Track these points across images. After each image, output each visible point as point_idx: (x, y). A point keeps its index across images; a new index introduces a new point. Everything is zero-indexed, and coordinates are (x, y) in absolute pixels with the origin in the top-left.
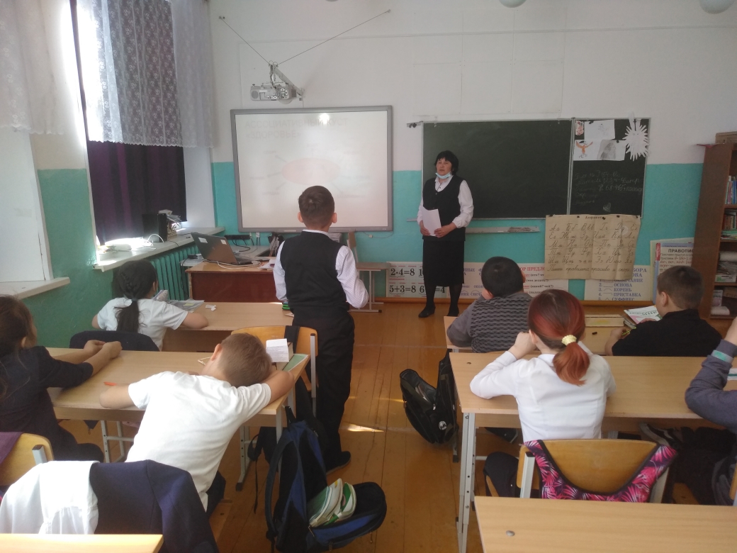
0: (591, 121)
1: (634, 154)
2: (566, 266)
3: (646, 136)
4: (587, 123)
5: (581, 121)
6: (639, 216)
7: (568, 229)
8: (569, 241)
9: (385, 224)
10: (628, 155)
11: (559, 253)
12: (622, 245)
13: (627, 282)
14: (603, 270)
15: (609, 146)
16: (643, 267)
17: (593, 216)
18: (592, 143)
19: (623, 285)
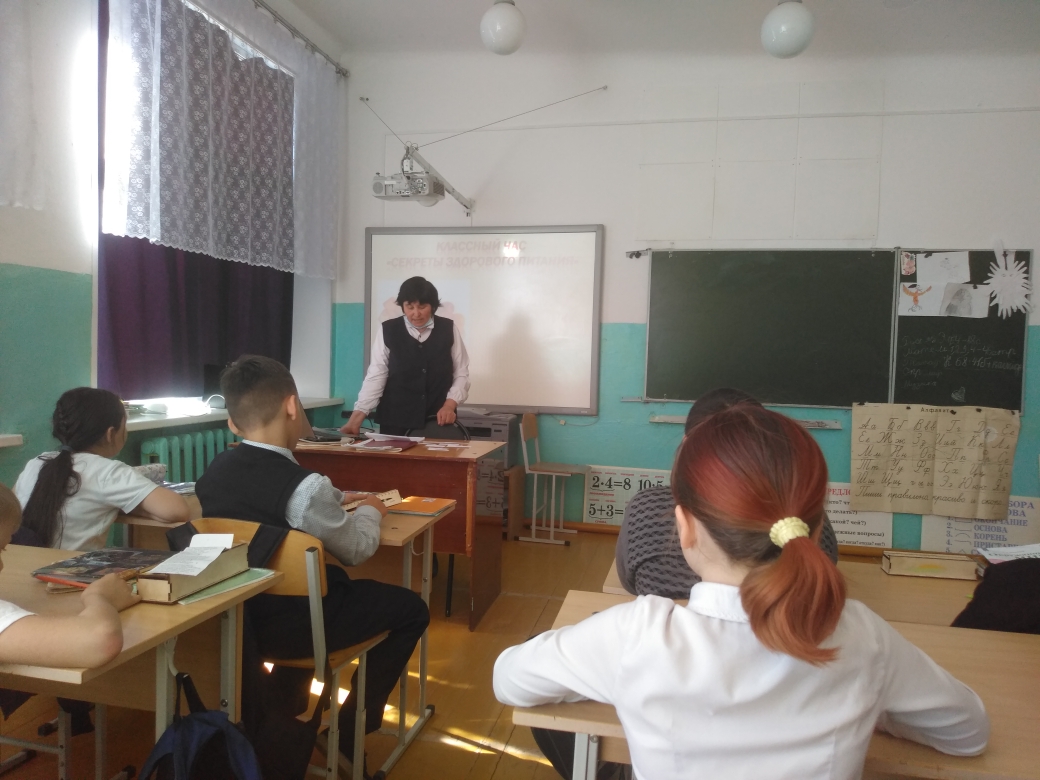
0: (929, 253)
1: (1005, 307)
2: (889, 490)
3: (1025, 278)
4: (920, 257)
5: (911, 252)
6: (1016, 412)
7: (890, 427)
8: (893, 449)
9: (587, 405)
10: (994, 309)
11: (875, 468)
12: (986, 460)
13: (998, 524)
14: (954, 500)
15: (959, 294)
16: (1027, 499)
17: (935, 407)
18: (930, 288)
19: (990, 529)
